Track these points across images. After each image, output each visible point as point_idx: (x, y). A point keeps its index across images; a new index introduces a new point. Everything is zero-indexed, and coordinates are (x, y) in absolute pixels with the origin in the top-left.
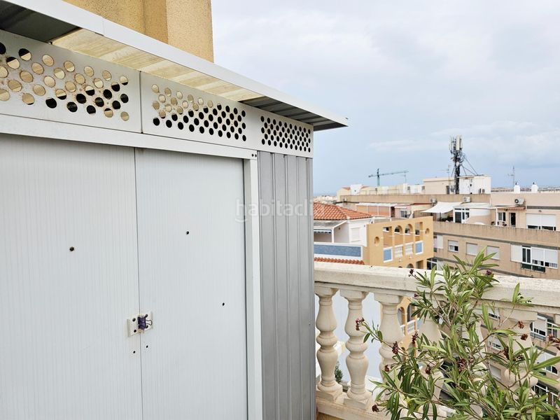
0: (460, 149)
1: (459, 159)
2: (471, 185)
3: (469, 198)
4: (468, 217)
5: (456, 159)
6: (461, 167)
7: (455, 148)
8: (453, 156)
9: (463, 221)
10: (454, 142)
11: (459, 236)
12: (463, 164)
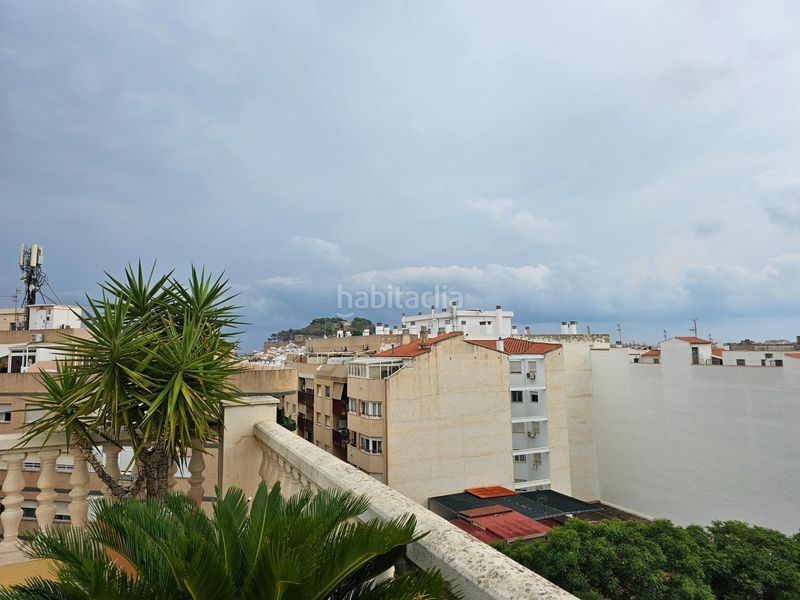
0: (37, 265)
1: (36, 280)
2: (48, 319)
3: (40, 335)
4: (34, 362)
5: (30, 280)
6: (37, 295)
7: (29, 262)
8: (25, 274)
9: (23, 369)
10: (28, 254)
11: (14, 394)
12: (42, 288)
